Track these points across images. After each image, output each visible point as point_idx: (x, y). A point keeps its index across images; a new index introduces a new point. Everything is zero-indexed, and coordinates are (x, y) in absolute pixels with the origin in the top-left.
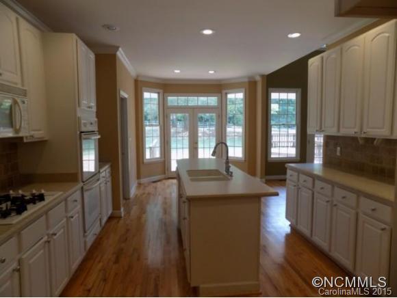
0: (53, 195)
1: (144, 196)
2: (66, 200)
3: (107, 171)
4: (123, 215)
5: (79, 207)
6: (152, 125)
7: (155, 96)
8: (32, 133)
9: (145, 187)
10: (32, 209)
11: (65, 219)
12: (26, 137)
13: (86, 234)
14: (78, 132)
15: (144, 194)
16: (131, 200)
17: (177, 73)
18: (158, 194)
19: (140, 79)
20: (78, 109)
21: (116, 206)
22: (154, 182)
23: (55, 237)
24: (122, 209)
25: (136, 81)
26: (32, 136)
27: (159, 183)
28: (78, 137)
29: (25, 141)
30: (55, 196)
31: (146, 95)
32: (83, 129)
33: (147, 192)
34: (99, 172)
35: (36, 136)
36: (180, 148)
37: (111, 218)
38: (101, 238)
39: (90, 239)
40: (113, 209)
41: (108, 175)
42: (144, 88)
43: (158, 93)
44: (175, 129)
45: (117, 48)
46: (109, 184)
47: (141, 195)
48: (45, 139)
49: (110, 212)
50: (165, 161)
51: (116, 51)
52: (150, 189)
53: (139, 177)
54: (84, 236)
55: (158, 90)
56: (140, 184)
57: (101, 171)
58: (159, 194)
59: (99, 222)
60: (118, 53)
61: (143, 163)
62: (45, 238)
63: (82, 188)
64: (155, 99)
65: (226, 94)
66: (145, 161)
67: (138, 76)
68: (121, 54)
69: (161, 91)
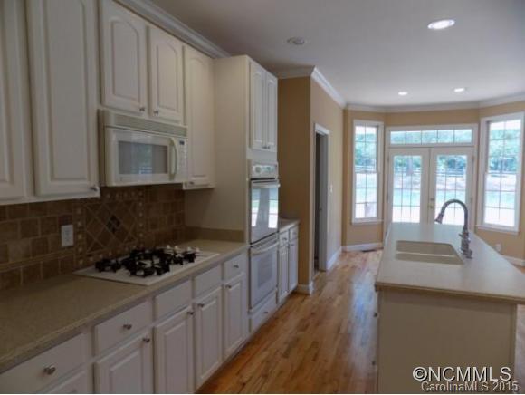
0: (206, 256)
1: (346, 270)
2: (223, 264)
3: (292, 231)
4: (311, 292)
5: (243, 274)
6: (366, 172)
7: (372, 131)
8: (193, 179)
9: (351, 257)
10: (175, 270)
11: (220, 288)
12: (186, 184)
13: (252, 310)
14: (247, 180)
15: (347, 266)
16: (328, 273)
17: (402, 95)
18: (366, 269)
19: (350, 108)
20: (248, 149)
21: (302, 278)
22: (365, 251)
23: (203, 309)
24: (311, 285)
25: (345, 112)
26: (192, 183)
27: (371, 254)
28: (247, 185)
29: (184, 188)
30: (209, 258)
31: (359, 130)
32: (255, 175)
33: (351, 264)
34: (278, 232)
35: (196, 183)
36: (406, 206)
37: (294, 293)
38: (276, 318)
39: (259, 318)
40: (299, 283)
41: (292, 236)
42: (355, 121)
43: (377, 127)
44: (409, 177)
45: (311, 68)
46: (294, 249)
47: (344, 268)
48: (210, 187)
49: (293, 286)
50: (383, 223)
51: (311, 73)
52: (357, 261)
53: (344, 243)
54: (249, 313)
55: (377, 123)
56: (344, 252)
57: (282, 230)
58: (368, 270)
59: (275, 296)
60: (314, 76)
61: (351, 223)
62: (189, 308)
63: (249, 250)
64: (372, 135)
65: (488, 123)
66: (353, 221)
67: (348, 105)
68: (317, 76)
69: (381, 124)
